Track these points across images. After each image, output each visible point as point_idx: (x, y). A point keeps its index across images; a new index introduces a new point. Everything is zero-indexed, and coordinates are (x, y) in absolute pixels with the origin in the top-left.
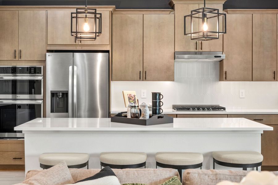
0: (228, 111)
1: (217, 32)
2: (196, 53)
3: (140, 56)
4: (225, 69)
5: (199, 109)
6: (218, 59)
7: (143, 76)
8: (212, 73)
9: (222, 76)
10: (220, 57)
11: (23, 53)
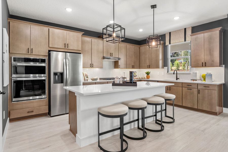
3: (90, 57)
4: (119, 64)
10: (120, 59)
11: (34, 50)
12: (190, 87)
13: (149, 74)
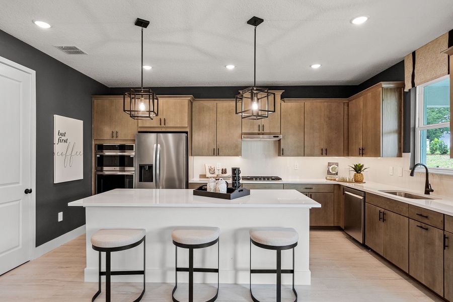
0: (285, 180)
1: (266, 111)
2: (259, 134)
3: (214, 136)
4: (282, 146)
5: (260, 179)
6: (277, 139)
7: (216, 152)
8: (272, 149)
9: (280, 152)
10: (278, 137)
11: (119, 134)
12: (426, 221)
13: (360, 170)
